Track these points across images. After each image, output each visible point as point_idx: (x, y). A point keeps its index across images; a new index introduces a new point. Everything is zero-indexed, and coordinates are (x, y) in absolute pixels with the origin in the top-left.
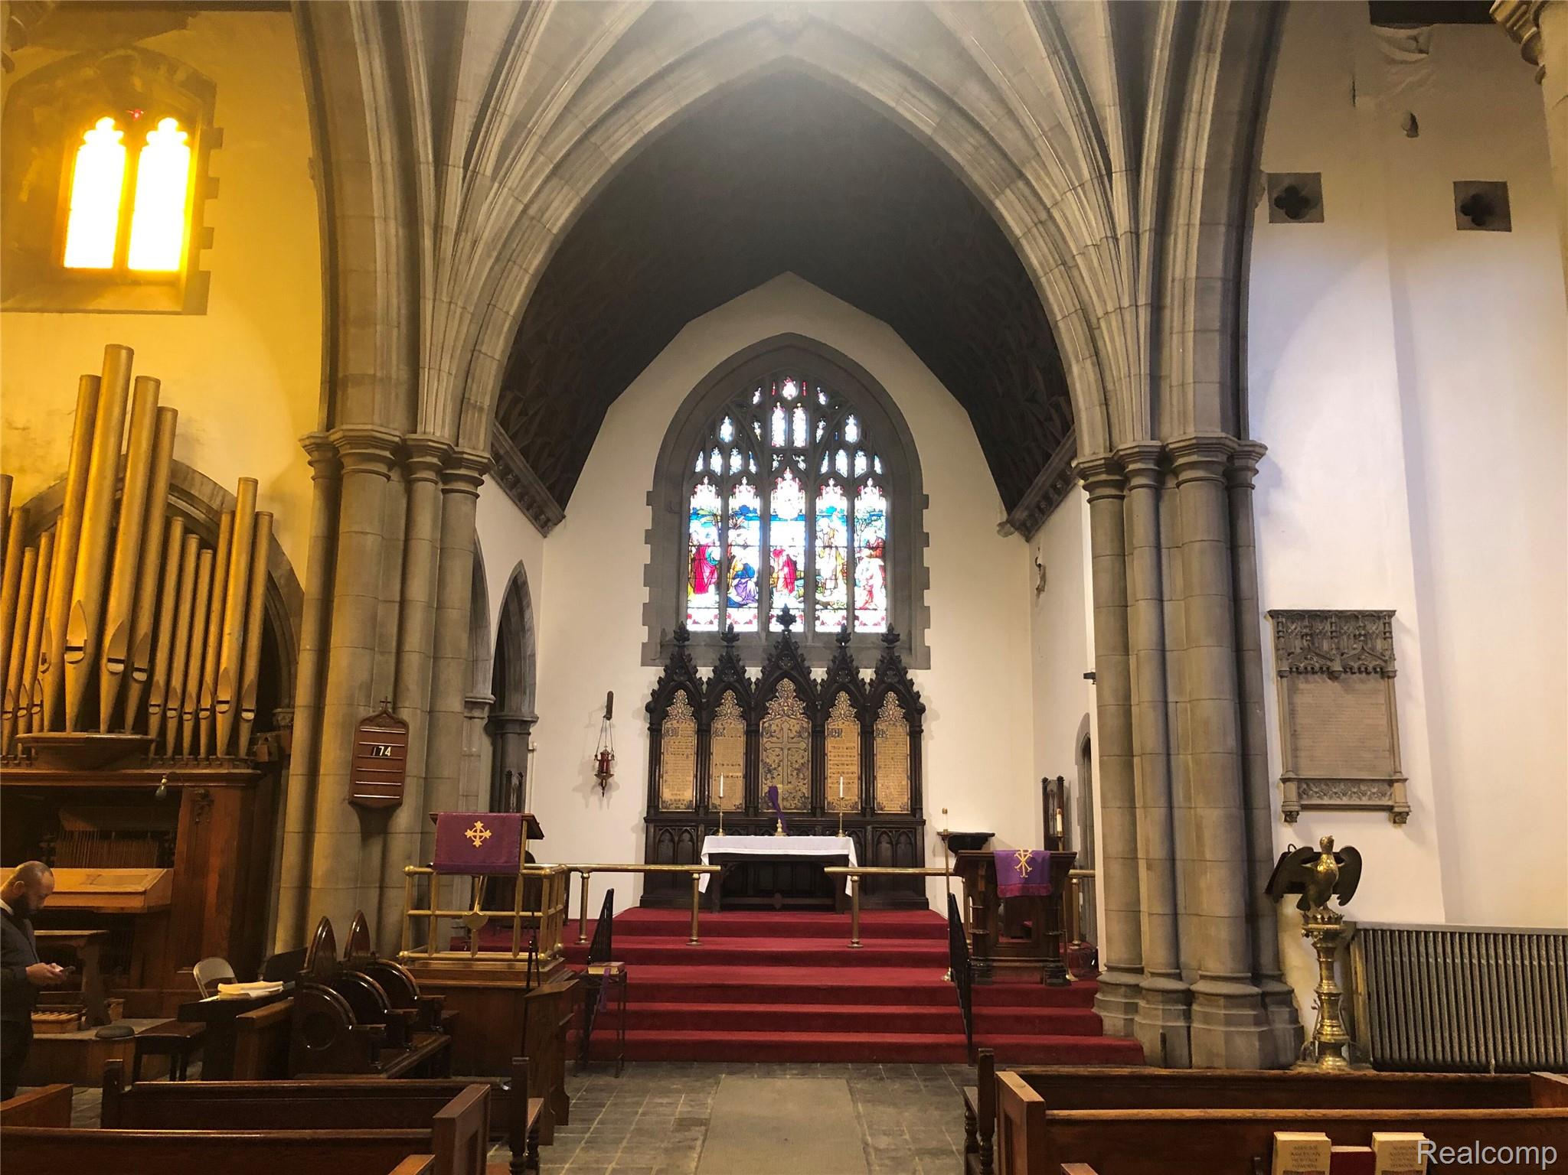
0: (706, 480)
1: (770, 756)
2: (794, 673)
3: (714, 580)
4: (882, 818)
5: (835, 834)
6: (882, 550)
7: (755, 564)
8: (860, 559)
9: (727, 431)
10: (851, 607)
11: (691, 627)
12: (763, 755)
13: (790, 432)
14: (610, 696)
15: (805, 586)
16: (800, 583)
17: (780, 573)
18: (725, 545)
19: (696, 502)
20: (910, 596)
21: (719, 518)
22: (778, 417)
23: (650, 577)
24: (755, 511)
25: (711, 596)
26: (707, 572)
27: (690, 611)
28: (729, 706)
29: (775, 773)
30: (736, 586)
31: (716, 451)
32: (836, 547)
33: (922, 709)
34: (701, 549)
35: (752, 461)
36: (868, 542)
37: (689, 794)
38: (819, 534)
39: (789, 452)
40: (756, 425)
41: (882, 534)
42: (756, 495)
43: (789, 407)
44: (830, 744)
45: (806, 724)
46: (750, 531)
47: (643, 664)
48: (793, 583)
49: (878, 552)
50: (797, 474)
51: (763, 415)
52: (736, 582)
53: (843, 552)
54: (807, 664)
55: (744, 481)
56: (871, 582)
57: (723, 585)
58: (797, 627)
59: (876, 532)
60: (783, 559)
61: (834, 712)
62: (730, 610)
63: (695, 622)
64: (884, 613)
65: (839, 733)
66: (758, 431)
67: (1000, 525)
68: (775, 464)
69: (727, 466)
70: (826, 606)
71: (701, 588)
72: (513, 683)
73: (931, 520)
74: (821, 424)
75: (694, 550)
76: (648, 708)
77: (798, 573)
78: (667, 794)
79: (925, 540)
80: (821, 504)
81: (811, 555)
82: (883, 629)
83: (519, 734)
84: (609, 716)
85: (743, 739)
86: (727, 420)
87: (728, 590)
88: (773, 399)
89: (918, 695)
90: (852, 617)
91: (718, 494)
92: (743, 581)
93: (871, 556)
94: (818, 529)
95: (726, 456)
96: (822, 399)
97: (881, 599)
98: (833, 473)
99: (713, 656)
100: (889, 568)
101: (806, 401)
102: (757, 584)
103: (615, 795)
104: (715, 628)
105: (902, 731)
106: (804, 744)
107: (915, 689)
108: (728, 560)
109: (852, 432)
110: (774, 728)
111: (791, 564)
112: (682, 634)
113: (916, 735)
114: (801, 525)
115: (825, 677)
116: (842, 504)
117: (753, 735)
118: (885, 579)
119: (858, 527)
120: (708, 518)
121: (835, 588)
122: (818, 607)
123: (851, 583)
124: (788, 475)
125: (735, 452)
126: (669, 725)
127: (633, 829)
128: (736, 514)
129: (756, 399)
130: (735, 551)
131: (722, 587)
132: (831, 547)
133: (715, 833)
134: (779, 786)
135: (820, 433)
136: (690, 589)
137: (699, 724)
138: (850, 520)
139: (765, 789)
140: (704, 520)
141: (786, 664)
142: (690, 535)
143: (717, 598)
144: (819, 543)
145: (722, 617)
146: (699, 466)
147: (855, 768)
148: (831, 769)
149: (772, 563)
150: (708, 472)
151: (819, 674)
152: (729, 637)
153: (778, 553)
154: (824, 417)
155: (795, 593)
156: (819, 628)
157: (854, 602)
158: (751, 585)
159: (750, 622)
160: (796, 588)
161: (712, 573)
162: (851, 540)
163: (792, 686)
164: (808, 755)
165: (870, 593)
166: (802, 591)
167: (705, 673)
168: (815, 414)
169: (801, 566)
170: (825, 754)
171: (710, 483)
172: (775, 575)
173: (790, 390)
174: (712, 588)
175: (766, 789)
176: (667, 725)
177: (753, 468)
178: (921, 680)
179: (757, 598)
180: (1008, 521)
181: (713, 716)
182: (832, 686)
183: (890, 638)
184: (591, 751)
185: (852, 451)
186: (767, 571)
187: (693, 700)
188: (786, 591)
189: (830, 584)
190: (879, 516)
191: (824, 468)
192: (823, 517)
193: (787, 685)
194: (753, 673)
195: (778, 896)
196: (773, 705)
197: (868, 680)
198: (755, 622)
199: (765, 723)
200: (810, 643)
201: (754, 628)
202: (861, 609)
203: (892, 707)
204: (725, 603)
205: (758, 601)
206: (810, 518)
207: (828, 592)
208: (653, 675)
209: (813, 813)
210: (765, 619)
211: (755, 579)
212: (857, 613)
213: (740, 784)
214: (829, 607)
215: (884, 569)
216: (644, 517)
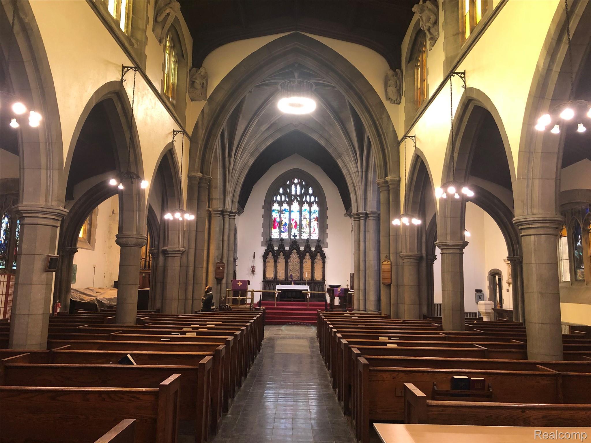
0: (276, 202)
1: (291, 267)
2: (296, 248)
3: (278, 226)
4: (315, 282)
5: (305, 285)
6: (317, 219)
7: (288, 223)
8: (312, 221)
9: (281, 191)
10: (310, 233)
11: (272, 237)
12: (289, 267)
13: (296, 191)
14: (254, 253)
16: (298, 227)
17: (293, 224)
18: (281, 218)
19: (274, 208)
20: (323, 231)
21: (279, 211)
22: (293, 187)
23: (263, 226)
24: (288, 210)
25: (277, 230)
26: (276, 224)
27: (272, 233)
28: (281, 255)
29: (292, 271)
30: (283, 228)
31: (279, 195)
33: (325, 257)
34: (275, 219)
35: (287, 198)
36: (314, 217)
37: (272, 276)
38: (302, 215)
39: (296, 196)
40: (288, 189)
41: (317, 216)
42: (288, 206)
43: (296, 185)
44: (304, 265)
45: (299, 260)
46: (286, 215)
47: (262, 246)
48: (296, 227)
49: (316, 220)
50: (298, 201)
51: (290, 187)
52: (283, 226)
53: (308, 220)
54: (299, 246)
55: (285, 203)
56: (314, 227)
57: (280, 228)
58: (297, 238)
59: (316, 215)
60: (294, 221)
61: (306, 257)
62: (282, 233)
64: (317, 234)
65: (307, 262)
66: (288, 191)
67: (344, 214)
68: (292, 199)
69: (281, 199)
70: (304, 232)
71: (275, 228)
73: (328, 213)
74: (303, 189)
75: (273, 219)
76: (263, 256)
77: (297, 225)
78: (267, 276)
79: (327, 218)
80: (303, 208)
81: (301, 220)
82: (317, 238)
83: (234, 262)
84: (254, 258)
85: (285, 263)
86: (281, 188)
88: (292, 183)
89: (325, 254)
90: (310, 235)
91: (279, 206)
92: (285, 226)
93: (314, 221)
95: (281, 196)
96: (304, 183)
97: (317, 231)
98: (306, 201)
99: (278, 244)
100: (319, 224)
101: (300, 183)
102: (288, 227)
103: (255, 276)
104: (278, 237)
105: (321, 262)
106: (299, 265)
107: (324, 252)
108: (281, 221)
109: (310, 191)
110: (292, 261)
111: (296, 222)
112: (271, 239)
113: (324, 263)
114: (298, 213)
115: (303, 249)
116: (308, 208)
117: (287, 263)
118: (318, 226)
119: (312, 214)
120: (277, 211)
122: (302, 233)
123: (310, 227)
124: (295, 201)
125: (283, 195)
126: (268, 260)
127: (260, 284)
128: (283, 210)
129: (288, 183)
130: (283, 219)
132: (305, 219)
133: (279, 284)
134: (293, 274)
135: (303, 191)
136: (272, 228)
137: (275, 260)
138: (310, 212)
139: (289, 275)
140: (275, 212)
142: (272, 215)
143: (279, 230)
144: (302, 218)
145: (280, 235)
146: (275, 199)
147: (310, 270)
148: (304, 270)
149: (291, 222)
150: (277, 200)
152: (282, 240)
153: (293, 220)
154: (304, 187)
155: (297, 229)
156: (302, 238)
158: (287, 227)
159: (286, 236)
161: (277, 224)
162: (310, 217)
163: (296, 251)
164: (299, 267)
165: (314, 229)
166: (298, 229)
167: (276, 248)
168: (302, 187)
169: (298, 223)
170: (303, 267)
173: (296, 181)
174: (277, 228)
175: (290, 275)
176: (267, 260)
177: (287, 200)
178: (325, 250)
179: (288, 230)
180: (346, 213)
181: (278, 258)
182: (305, 251)
183: (318, 241)
184: (251, 266)
185: (310, 196)
186: (290, 224)
187: (273, 255)
188: (295, 229)
189: (305, 227)
190: (317, 211)
191: (304, 200)
192: (304, 211)
194: (287, 248)
195: (292, 298)
196: (291, 256)
197: (313, 250)
198: (288, 236)
199: (290, 260)
200: (300, 241)
203: (319, 256)
206: (301, 212)
207: (304, 229)
208: (264, 248)
209: (300, 280)
210: (290, 235)
211: (287, 226)
213: (284, 274)
216: (262, 212)
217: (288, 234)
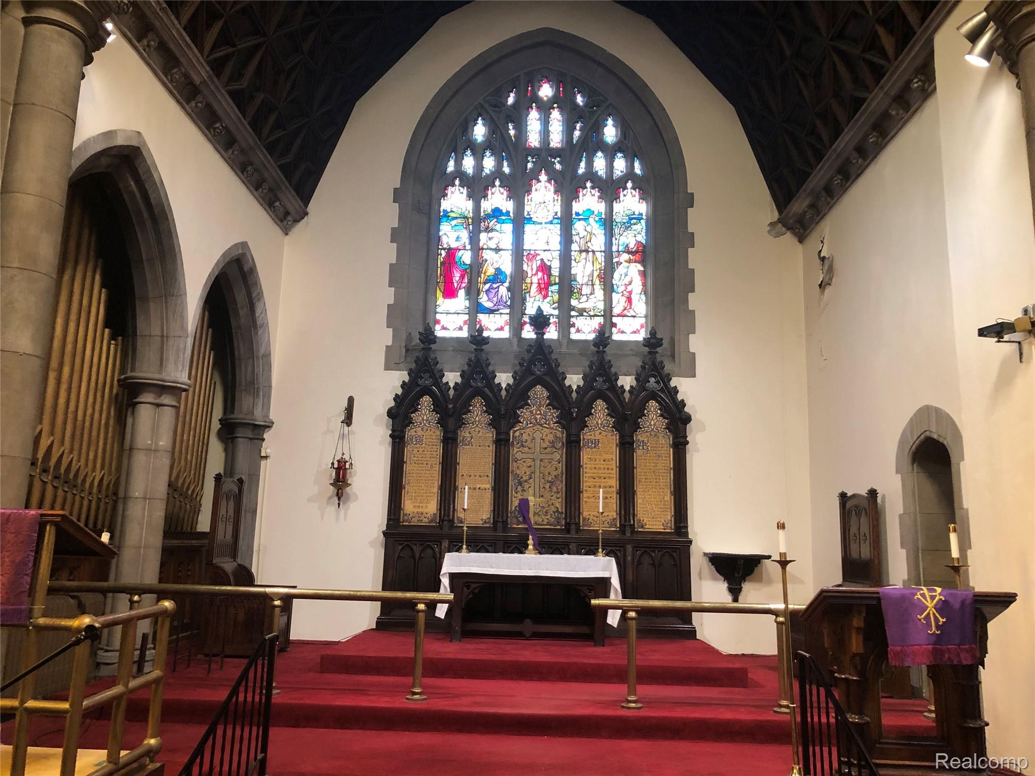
0: (457, 182)
1: (520, 465)
2: (548, 379)
3: (464, 285)
4: (640, 537)
5: (593, 552)
6: (640, 254)
7: (507, 268)
8: (619, 263)
9: (480, 131)
10: (608, 313)
11: (439, 333)
12: (513, 466)
13: (545, 133)
14: (351, 400)
15: (560, 292)
17: (534, 279)
18: (476, 249)
19: (445, 205)
20: (672, 302)
21: (470, 220)
22: (533, 118)
23: (396, 276)
24: (508, 213)
25: (461, 301)
26: (457, 276)
27: (438, 316)
28: (478, 414)
29: (526, 485)
30: (488, 291)
31: (469, 152)
32: (593, 252)
33: (688, 419)
34: (451, 252)
35: (505, 164)
36: (627, 246)
37: (431, 507)
38: (575, 238)
39: (544, 154)
40: (511, 126)
41: (642, 238)
42: (510, 197)
43: (545, 109)
44: (586, 456)
45: (560, 433)
46: (504, 235)
47: (387, 368)
48: (547, 289)
49: (637, 257)
50: (553, 176)
51: (517, 116)
52: (487, 286)
53: (600, 257)
54: (561, 370)
55: (497, 183)
56: (629, 288)
57: (474, 291)
58: (551, 333)
59: (635, 236)
60: (536, 264)
61: (590, 421)
62: (481, 316)
63: (444, 328)
64: (643, 321)
65: (596, 443)
66: (512, 132)
67: (771, 224)
68: (530, 165)
69: (479, 167)
70: (581, 312)
71: (450, 293)
72: (244, 383)
73: (696, 219)
74: (578, 126)
75: (443, 253)
76: (391, 413)
77: (552, 278)
78: (409, 506)
79: (690, 240)
80: (577, 207)
81: (566, 259)
82: (640, 337)
83: (251, 439)
84: (348, 420)
85: (492, 448)
86: (480, 121)
87: (478, 294)
88: (530, 100)
89: (683, 404)
90: (608, 323)
91: (469, 196)
92: (495, 286)
93: (629, 261)
94: (574, 232)
95: (479, 158)
96: (579, 100)
97: (640, 306)
98: (591, 175)
99: (461, 361)
100: (650, 272)
101: (562, 101)
102: (509, 289)
103: (353, 508)
104: (464, 334)
105: (665, 442)
106: (558, 456)
107: (680, 397)
108: (477, 265)
109: (610, 133)
110: (525, 437)
111: (545, 268)
112: (428, 337)
113: (680, 446)
114: (556, 229)
115: (581, 383)
116: (601, 207)
117: (502, 444)
118: (644, 285)
119: (616, 231)
120: (459, 221)
121: (591, 294)
122: (573, 313)
123: (609, 289)
124: (543, 177)
125: (488, 153)
126: (412, 433)
127: (372, 544)
128: (488, 216)
129: (511, 100)
130: (487, 255)
131: (473, 292)
132: (587, 251)
133: (459, 550)
134: (531, 498)
135: (577, 133)
136: (439, 294)
137: (446, 431)
138: (608, 223)
139: (514, 503)
140: (454, 222)
141: (538, 370)
142: (439, 238)
143: (467, 303)
144: (574, 247)
145: (472, 322)
146: (451, 167)
147: (614, 482)
148: (587, 481)
149: (525, 267)
150: (460, 173)
151: (574, 380)
152: (478, 340)
153: (533, 256)
154: (580, 118)
155: (548, 299)
156: (574, 336)
157: (611, 308)
158: (503, 291)
159: (501, 329)
160: (550, 294)
161: (462, 277)
162: (609, 243)
163: (546, 394)
164: (562, 467)
165: (629, 300)
166: (556, 297)
167: (452, 378)
168: (572, 115)
169: (555, 272)
170: (580, 466)
171: (462, 185)
172: (528, 280)
173: (546, 91)
174: (462, 293)
175: (516, 503)
176: (410, 433)
177: (506, 170)
178: (685, 387)
179: (509, 303)
180: (779, 221)
181: (461, 423)
182: (589, 395)
183: (652, 342)
184: (328, 459)
185: (610, 152)
186: (519, 275)
187: (439, 406)
188: (539, 297)
189: (586, 290)
190: (640, 219)
191: (581, 170)
192: (580, 220)
193: (540, 392)
194: (504, 379)
195: (528, 622)
196: (524, 413)
197: (627, 388)
198: (507, 328)
199: (515, 433)
200: (564, 350)
201: (505, 334)
202: (619, 315)
203: (653, 412)
204: (476, 308)
205: (509, 307)
206: (566, 221)
207: (584, 299)
208: (396, 380)
209: (567, 530)
210: (517, 327)
211: (507, 284)
212: (615, 320)
213: (487, 498)
214: (585, 314)
215: (643, 274)
216: (390, 215)
217: (507, 317)
